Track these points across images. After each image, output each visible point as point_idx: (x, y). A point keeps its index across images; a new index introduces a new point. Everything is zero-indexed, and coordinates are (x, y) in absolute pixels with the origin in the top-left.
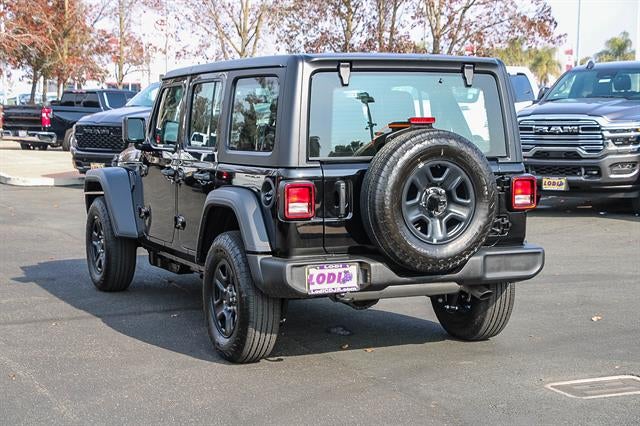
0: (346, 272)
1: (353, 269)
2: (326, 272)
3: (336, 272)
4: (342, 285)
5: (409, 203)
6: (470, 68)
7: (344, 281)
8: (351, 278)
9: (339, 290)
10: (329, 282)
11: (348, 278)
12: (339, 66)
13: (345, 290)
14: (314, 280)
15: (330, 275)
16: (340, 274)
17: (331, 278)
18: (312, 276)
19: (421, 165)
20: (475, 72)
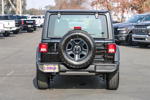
0: (55, 67)
1: (57, 66)
2: (49, 67)
3: (52, 67)
4: (54, 70)
5: (68, 50)
6: (97, 13)
7: (54, 69)
8: (56, 69)
9: (52, 72)
10: (50, 69)
11: (55, 68)
12: (57, 13)
13: (54, 72)
14: (46, 68)
15: (50, 67)
16: (53, 67)
17: (51, 68)
18: (45, 67)
19: (72, 40)
20: (99, 15)
